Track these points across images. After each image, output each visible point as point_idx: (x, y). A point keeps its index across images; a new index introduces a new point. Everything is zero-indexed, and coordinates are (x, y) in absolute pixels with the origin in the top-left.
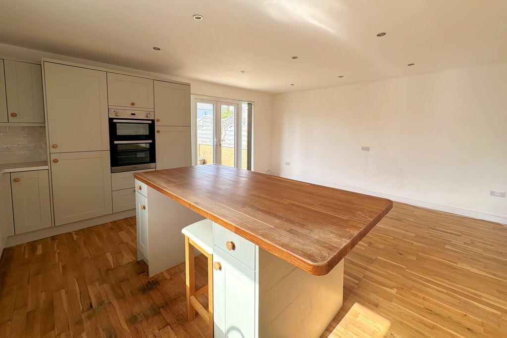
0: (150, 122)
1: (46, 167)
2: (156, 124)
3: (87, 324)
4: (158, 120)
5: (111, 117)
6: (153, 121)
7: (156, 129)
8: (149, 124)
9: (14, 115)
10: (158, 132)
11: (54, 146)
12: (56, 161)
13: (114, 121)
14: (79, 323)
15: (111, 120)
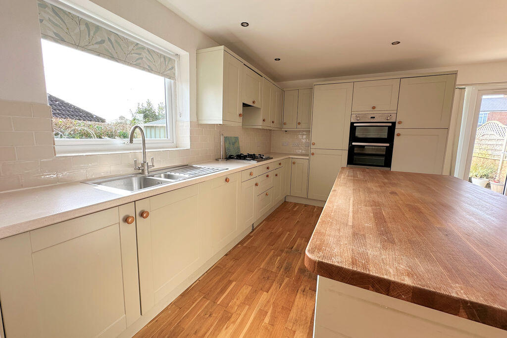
0: (390, 124)
1: (308, 158)
2: (397, 126)
3: (284, 254)
4: (400, 123)
5: (353, 121)
6: (394, 124)
7: (396, 132)
8: (389, 126)
9: (299, 123)
10: (399, 135)
11: (314, 144)
12: (313, 154)
13: (355, 125)
14: (282, 251)
15: (352, 124)
